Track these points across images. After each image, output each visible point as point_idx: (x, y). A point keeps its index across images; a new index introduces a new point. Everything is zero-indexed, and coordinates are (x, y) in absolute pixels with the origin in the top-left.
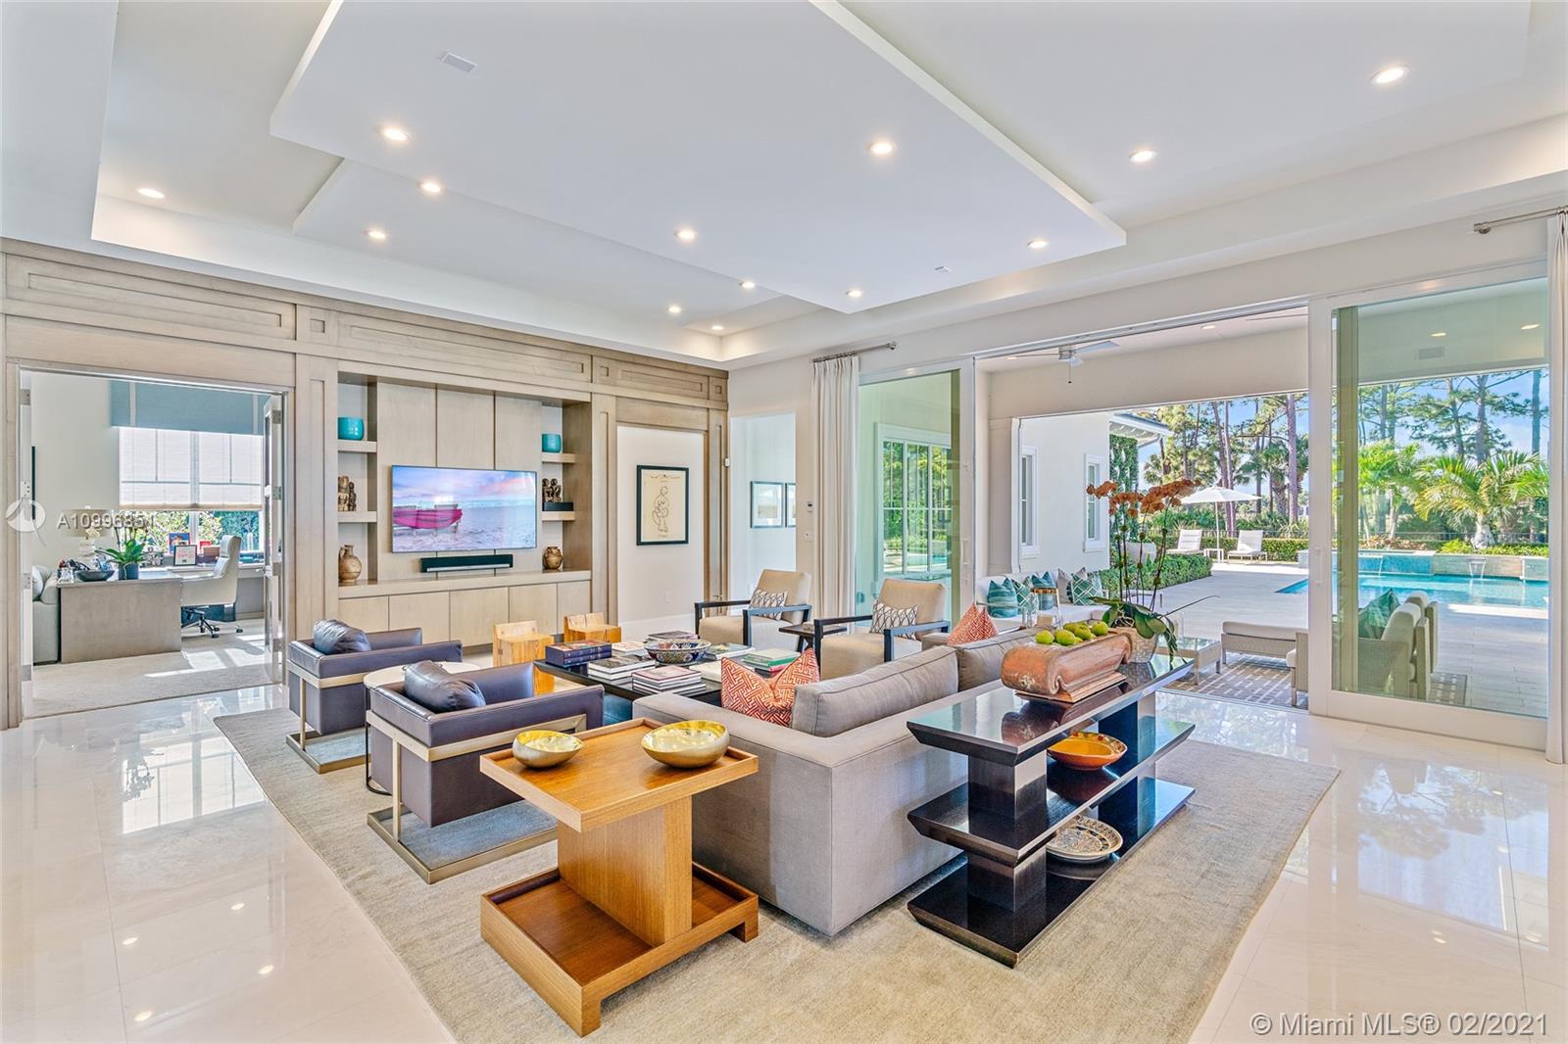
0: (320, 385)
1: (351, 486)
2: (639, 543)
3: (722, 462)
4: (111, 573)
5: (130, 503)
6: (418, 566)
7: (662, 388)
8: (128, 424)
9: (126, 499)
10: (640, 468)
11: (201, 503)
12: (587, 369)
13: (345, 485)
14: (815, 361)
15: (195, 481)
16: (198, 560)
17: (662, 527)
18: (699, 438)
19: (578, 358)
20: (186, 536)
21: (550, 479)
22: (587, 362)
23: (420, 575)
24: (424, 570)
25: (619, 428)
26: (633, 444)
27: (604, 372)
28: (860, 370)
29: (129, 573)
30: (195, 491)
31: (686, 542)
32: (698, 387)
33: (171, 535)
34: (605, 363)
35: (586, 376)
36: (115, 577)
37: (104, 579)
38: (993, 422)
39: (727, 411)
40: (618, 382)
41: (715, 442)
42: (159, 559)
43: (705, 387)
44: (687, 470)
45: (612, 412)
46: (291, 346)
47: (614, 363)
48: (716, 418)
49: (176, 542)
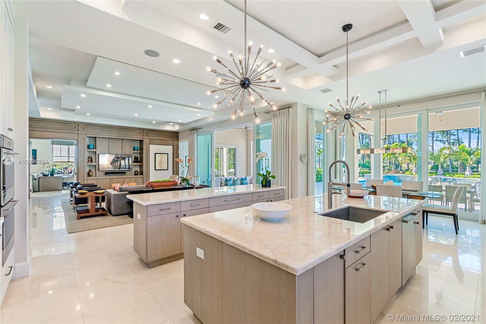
0: (83, 139)
1: (91, 158)
2: (155, 170)
3: (177, 152)
4: (49, 175)
5: (55, 161)
6: (105, 174)
7: (161, 136)
8: (55, 145)
9: (54, 160)
10: (155, 154)
11: (70, 161)
12: (142, 133)
13: (90, 158)
14: (190, 131)
15: (69, 157)
16: (69, 173)
17: (161, 166)
18: (172, 147)
19: (140, 131)
20: (67, 168)
21: (136, 156)
22: (142, 132)
23: (105, 176)
24: (106, 175)
25: (150, 145)
26: (153, 149)
27: (146, 133)
28: (197, 133)
29: (52, 174)
30: (69, 159)
31: (168, 169)
32: (171, 136)
33: (64, 168)
34: (146, 132)
35: (142, 135)
36: (49, 176)
37: (47, 176)
38: (248, 142)
39: (178, 140)
40: (150, 136)
41: (175, 147)
42: (61, 173)
43: (173, 136)
44: (168, 154)
45: (148, 142)
46: (77, 132)
47: (149, 132)
48: (175, 142)
49: (65, 169)
